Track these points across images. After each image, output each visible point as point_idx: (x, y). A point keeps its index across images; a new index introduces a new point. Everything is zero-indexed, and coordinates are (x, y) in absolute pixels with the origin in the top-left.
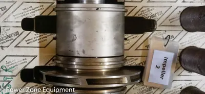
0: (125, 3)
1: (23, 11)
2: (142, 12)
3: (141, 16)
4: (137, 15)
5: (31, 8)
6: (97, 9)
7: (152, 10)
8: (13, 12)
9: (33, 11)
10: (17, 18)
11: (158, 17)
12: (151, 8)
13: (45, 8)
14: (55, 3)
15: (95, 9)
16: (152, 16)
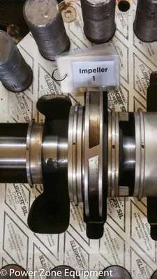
0: (130, 111)
1: (142, 239)
2: (140, 90)
3: (146, 91)
4: (145, 96)
5: (138, 229)
6: (143, 146)
7: (138, 78)
8: (144, 251)
9: (141, 226)
10: (150, 245)
11: (146, 70)
12: (136, 79)
13: (138, 211)
14: (132, 198)
15: (143, 149)
16: (146, 77)
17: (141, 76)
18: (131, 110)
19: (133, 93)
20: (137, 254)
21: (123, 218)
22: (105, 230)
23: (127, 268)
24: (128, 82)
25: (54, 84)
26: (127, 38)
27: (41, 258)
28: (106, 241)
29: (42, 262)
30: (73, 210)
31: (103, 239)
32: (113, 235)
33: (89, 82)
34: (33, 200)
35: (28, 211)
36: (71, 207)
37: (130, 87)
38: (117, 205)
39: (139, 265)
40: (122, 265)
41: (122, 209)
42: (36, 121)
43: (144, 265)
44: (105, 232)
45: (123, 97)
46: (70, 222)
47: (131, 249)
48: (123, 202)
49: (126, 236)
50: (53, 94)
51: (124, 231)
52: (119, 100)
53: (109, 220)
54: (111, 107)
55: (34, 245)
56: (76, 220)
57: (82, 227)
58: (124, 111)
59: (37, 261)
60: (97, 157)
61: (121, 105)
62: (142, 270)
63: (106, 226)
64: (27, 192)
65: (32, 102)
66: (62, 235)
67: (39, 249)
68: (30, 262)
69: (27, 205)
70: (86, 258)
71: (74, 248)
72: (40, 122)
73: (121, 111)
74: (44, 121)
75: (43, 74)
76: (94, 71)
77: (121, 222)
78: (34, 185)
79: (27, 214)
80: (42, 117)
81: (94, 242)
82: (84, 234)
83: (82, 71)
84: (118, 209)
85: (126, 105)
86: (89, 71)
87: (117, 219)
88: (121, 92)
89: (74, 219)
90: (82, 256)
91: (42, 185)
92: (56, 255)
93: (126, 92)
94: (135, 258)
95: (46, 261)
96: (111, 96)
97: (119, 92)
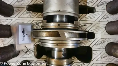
17: (28, 14)
18: (42, 19)
19: (35, 18)
20: (101, 19)
21: (87, 24)
22: (91, 31)
23: (106, 23)
24: (30, 20)
25: (30, 51)
26: (12, 20)
27: (102, 58)
28: (96, 31)
29: (104, 58)
30: (83, 44)
31: (95, 32)
32: (93, 28)
33: (29, 36)
34: (79, 61)
35: (83, 63)
36: (82, 45)
37: (32, 19)
38: (82, 26)
39: (105, 18)
40: (105, 25)
41: (83, 24)
42: (45, 59)
43: (105, 16)
44: (92, 31)
45: (36, 22)
46: (88, 46)
47: (99, 21)
48: (80, 24)
49: (94, 23)
50: (34, 52)
51: (92, 24)
52: (38, 24)
53: (87, 30)
54: (40, 27)
55: (97, 61)
56: (87, 43)
57: (90, 41)
58: (42, 22)
59: (103, 59)
60: (65, 33)
61: (40, 23)
62: (107, 17)
63: (90, 31)
64: (75, 64)
65: (37, 61)
66: (93, 49)
67: (98, 59)
68: (104, 62)
69: (81, 64)
70: (102, 40)
71: (98, 44)
72: (46, 58)
73: (42, 23)
74: (46, 56)
75: (25, 56)
76: (24, 34)
77: (88, 25)
78: (72, 60)
79: (84, 63)
80: (44, 56)
81: (96, 36)
82: (93, 40)
83: (23, 39)
84: (83, 26)
85: (40, 21)
86: (24, 36)
87: (87, 26)
88: (34, 23)
89: (87, 44)
90: (102, 41)
91: (73, 57)
92: (101, 52)
93: (34, 21)
94: (102, 20)
95: (103, 56)
96: (36, 27)
97: (34, 24)
